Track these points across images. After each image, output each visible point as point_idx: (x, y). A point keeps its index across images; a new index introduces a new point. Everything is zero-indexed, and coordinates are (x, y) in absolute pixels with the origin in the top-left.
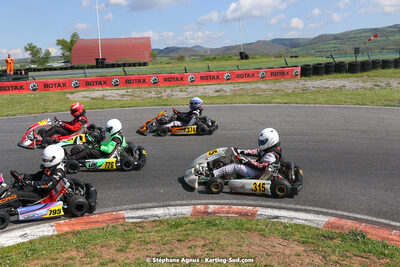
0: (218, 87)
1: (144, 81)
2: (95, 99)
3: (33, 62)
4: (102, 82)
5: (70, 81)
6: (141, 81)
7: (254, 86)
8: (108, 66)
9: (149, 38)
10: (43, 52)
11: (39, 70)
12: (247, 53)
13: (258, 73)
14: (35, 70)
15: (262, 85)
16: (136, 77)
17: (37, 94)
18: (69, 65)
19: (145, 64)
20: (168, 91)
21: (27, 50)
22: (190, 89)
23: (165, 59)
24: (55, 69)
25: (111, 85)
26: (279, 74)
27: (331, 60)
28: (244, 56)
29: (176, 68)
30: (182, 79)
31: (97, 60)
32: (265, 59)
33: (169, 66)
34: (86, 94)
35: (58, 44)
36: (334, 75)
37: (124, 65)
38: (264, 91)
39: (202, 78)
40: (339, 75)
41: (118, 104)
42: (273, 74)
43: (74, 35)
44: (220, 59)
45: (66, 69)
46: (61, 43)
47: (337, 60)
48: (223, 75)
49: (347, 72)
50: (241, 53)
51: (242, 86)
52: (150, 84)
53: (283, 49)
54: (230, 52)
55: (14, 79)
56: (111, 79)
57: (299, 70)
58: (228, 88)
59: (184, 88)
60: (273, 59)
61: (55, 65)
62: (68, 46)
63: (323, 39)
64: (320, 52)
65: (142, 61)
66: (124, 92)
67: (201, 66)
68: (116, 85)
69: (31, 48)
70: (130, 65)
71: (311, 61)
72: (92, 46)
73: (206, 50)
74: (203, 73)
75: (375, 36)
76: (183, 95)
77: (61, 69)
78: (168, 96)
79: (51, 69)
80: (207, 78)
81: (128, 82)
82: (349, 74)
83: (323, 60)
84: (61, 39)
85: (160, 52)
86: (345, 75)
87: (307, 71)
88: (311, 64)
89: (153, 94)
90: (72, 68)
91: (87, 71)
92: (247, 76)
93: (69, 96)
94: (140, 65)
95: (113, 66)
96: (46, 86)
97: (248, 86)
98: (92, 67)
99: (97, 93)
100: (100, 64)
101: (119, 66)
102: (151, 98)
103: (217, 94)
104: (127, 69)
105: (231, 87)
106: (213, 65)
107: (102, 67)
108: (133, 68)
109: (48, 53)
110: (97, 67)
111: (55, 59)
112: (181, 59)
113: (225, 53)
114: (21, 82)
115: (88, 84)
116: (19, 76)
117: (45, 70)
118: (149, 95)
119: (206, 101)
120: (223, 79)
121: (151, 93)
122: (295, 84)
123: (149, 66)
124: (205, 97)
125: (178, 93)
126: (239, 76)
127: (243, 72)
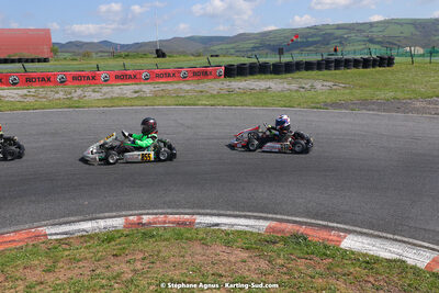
0: (136, 87)
1: (49, 79)
6: (45, 80)
7: (176, 86)
12: (164, 50)
13: (179, 72)
15: (185, 86)
16: (38, 74)
19: (45, 60)
20: (79, 92)
22: (105, 89)
23: (66, 55)
25: (8, 84)
26: (202, 74)
27: (254, 60)
28: (160, 54)
30: (94, 78)
32: (182, 58)
33: (75, 62)
36: (259, 76)
38: (187, 92)
39: (117, 77)
40: (263, 76)
41: (19, 106)
42: (195, 74)
44: (134, 57)
47: (262, 60)
48: (141, 74)
49: (271, 73)
50: (157, 51)
51: (162, 86)
52: (56, 83)
54: (142, 49)
56: (7, 76)
57: (222, 70)
58: (147, 89)
59: (97, 88)
60: (192, 58)
64: (239, 52)
65: (42, 57)
66: (25, 92)
67: (116, 65)
68: (14, 84)
71: (236, 61)
73: (115, 45)
74: (117, 71)
75: (297, 37)
76: (97, 96)
78: (79, 97)
80: (123, 77)
81: (29, 80)
82: (273, 76)
83: (246, 60)
85: (61, 45)
86: (270, 76)
87: (231, 72)
88: (235, 64)
89: (61, 95)
92: (167, 75)
94: (39, 61)
95: (6, 61)
97: (169, 87)
101: (13, 61)
102: (59, 99)
103: (136, 95)
104: (26, 65)
105: (151, 87)
106: (128, 62)
112: (87, 55)
113: (138, 50)
118: (57, 96)
119: (124, 103)
120: (141, 78)
121: (59, 93)
122: (219, 85)
123: (51, 63)
124: (123, 99)
125: (91, 94)
126: (158, 76)
127: (162, 71)
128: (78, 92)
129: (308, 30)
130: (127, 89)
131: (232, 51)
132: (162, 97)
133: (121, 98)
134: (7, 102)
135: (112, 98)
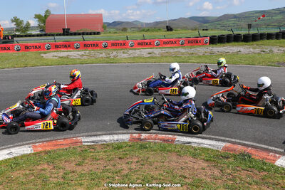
0: (150, 51)
1: (97, 45)
2: (62, 57)
3: (17, 30)
4: (67, 46)
5: (44, 45)
6: (95, 45)
7: (176, 50)
8: (71, 34)
9: (101, 15)
10: (25, 23)
11: (22, 36)
12: (172, 27)
13: (179, 41)
14: (18, 36)
15: (182, 50)
16: (92, 42)
17: (20, 53)
18: (43, 33)
19: (98, 33)
20: (115, 53)
21: (13, 21)
22: (131, 52)
23: (112, 30)
24: (33, 36)
25: (73, 48)
26: (194, 42)
27: (231, 33)
28: (169, 29)
29: (121, 36)
30: (124, 44)
31: (64, 29)
32: (184, 31)
33: (116, 35)
34: (55, 54)
35: (35, 18)
36: (233, 43)
37: (83, 34)
38: (183, 54)
39: (139, 44)
40: (236, 43)
41: (78, 61)
42: (190, 42)
43: (47, 11)
44: (153, 31)
45: (41, 35)
46: (38, 17)
47: (236, 33)
48: (154, 42)
49: (242, 41)
50: (167, 27)
51: (167, 50)
52: (101, 47)
53: (197, 24)
54: (160, 25)
55: (3, 43)
56: (73, 44)
57: (208, 39)
58: (157, 51)
59: (126, 51)
60: (190, 31)
61: (33, 33)
62: (42, 19)
63: (226, 17)
64: (224, 27)
65: (96, 31)
66: (83, 53)
67: (139, 36)
68: (77, 48)
69: (16, 20)
70: (87, 34)
71: (217, 33)
72: (60, 20)
73: (142, 24)
74: (139, 40)
75: (264, 16)
76: (125, 55)
77: (38, 35)
78: (114, 56)
79: (30, 36)
80: (143, 44)
81: (86, 46)
82: (243, 43)
83: (225, 33)
84: (38, 14)
85: (109, 24)
86: (241, 43)
87: (214, 40)
88: (217, 35)
89: (104, 55)
90: (45, 35)
91: (56, 37)
92: (171, 43)
93: (42, 55)
94: (94, 34)
95: (75, 34)
96: (27, 48)
97: (171, 50)
98: (60, 35)
99: (64, 53)
100: (66, 32)
101: (79, 34)
102: (102, 58)
103: (150, 55)
104: (84, 36)
105: (159, 50)
106: (147, 35)
107: (67, 35)
108: (90, 36)
109: (28, 24)
110: (64, 35)
111: (33, 28)
112: (124, 30)
113: (155, 27)
114: (9, 45)
115: (57, 47)
116: (7, 40)
117: (26, 36)
118: (101, 56)
119: (141, 60)
120: (154, 45)
121: (102, 54)
122: (205, 50)
123: (102, 35)
124: (141, 58)
125: (122, 55)
126: (165, 43)
127: (168, 40)
128: (113, 53)
129: (274, 11)
130: (144, 52)
131: (219, 26)
132: (166, 57)
133: (140, 57)
134: (72, 59)
135: (134, 58)
